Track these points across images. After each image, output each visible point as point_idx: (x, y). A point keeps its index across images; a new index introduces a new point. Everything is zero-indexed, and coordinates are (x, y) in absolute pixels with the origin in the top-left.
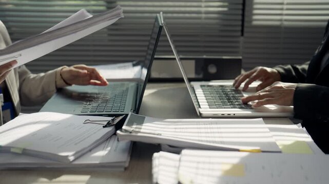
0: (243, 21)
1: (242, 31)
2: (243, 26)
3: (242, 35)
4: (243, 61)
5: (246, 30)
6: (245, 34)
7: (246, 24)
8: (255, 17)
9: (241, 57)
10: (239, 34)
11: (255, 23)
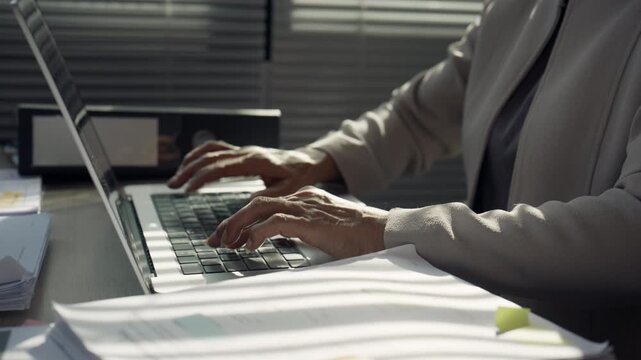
0: (268, 21)
1: (268, 48)
2: (268, 34)
3: (268, 57)
4: (283, 122)
5: (276, 44)
6: (275, 56)
7: (276, 31)
8: (299, 14)
9: (276, 113)
10: (261, 54)
11: (297, 27)
